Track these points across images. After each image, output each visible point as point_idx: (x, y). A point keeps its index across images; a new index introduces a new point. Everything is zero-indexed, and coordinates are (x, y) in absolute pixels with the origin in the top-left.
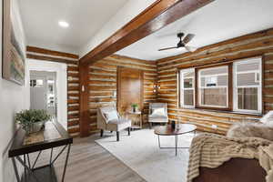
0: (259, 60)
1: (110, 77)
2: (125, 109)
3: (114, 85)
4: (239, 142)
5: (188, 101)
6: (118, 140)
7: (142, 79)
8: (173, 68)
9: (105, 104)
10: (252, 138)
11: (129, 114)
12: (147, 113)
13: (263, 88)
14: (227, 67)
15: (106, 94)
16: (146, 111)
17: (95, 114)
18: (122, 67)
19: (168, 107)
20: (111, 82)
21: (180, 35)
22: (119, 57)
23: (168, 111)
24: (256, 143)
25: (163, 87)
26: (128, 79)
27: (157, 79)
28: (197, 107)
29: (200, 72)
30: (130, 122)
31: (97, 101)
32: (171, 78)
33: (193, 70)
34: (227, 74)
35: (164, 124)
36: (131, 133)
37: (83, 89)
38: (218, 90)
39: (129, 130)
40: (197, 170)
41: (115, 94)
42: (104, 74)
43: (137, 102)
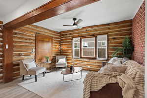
0: (106, 36)
1: (30, 39)
2: (40, 60)
3: (33, 44)
4: (108, 75)
5: (77, 54)
6: (36, 81)
7: (52, 42)
8: (69, 37)
9: (26, 57)
10: (114, 73)
11: (43, 63)
12: (55, 62)
13: (108, 48)
14: (94, 38)
15: (27, 51)
16: (54, 60)
17: (18, 65)
18: (38, 34)
19: (67, 58)
20: (31, 43)
21: (75, 19)
22: (37, 27)
23: (67, 60)
24: (116, 75)
25: (64, 47)
26: (43, 41)
27: (60, 42)
28: (81, 58)
29: (83, 39)
30: (45, 68)
31: (19, 55)
32: (68, 42)
33: (79, 38)
34: (94, 42)
35: (64, 67)
36: (45, 75)
37: (7, 47)
38: (88, 49)
39: (44, 73)
40: (89, 93)
41: (34, 50)
42: (26, 37)
43: (48, 55)
